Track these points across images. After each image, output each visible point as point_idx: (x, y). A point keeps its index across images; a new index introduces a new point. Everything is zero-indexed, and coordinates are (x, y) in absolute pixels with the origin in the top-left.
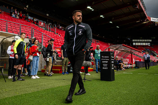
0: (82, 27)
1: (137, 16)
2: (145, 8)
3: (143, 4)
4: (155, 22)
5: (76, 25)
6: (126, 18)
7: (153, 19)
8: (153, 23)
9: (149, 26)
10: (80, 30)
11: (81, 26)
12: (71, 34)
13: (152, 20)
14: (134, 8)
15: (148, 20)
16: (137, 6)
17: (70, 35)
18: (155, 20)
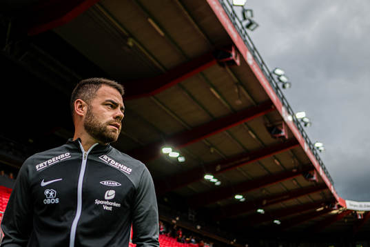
0: (118, 172)
1: (316, 196)
2: (331, 181)
3: (326, 173)
4: (355, 211)
5: (85, 153)
6: (292, 202)
7: (351, 205)
8: (353, 214)
9: (346, 220)
10: (106, 183)
11: (113, 163)
12: (51, 197)
13: (349, 207)
14: (308, 181)
15: (339, 206)
16: (313, 177)
17: (48, 201)
18: (355, 206)
